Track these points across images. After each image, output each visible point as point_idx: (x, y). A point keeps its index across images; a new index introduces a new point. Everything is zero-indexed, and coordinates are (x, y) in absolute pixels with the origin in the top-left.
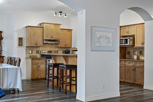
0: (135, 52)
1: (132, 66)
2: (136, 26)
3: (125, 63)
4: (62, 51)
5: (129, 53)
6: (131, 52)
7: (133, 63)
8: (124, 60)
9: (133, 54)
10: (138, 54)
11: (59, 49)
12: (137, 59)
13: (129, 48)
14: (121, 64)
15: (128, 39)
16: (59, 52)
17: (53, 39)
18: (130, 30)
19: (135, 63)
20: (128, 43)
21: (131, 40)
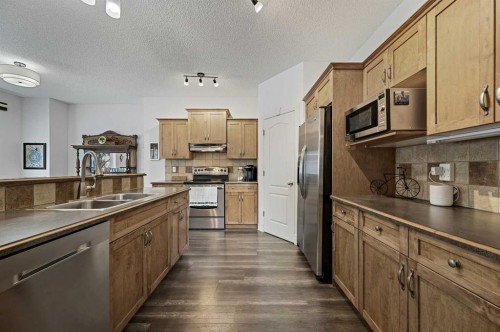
0: (436, 165)
3: (361, 220)
4: (241, 168)
8: (359, 209)
9: (425, 178)
10: (457, 179)
11: (235, 164)
12: (450, 203)
13: (409, 150)
14: (348, 223)
15: (380, 97)
16: (235, 170)
17: (209, 142)
18: (399, 59)
19: (416, 245)
20: (380, 123)
21: (397, 103)
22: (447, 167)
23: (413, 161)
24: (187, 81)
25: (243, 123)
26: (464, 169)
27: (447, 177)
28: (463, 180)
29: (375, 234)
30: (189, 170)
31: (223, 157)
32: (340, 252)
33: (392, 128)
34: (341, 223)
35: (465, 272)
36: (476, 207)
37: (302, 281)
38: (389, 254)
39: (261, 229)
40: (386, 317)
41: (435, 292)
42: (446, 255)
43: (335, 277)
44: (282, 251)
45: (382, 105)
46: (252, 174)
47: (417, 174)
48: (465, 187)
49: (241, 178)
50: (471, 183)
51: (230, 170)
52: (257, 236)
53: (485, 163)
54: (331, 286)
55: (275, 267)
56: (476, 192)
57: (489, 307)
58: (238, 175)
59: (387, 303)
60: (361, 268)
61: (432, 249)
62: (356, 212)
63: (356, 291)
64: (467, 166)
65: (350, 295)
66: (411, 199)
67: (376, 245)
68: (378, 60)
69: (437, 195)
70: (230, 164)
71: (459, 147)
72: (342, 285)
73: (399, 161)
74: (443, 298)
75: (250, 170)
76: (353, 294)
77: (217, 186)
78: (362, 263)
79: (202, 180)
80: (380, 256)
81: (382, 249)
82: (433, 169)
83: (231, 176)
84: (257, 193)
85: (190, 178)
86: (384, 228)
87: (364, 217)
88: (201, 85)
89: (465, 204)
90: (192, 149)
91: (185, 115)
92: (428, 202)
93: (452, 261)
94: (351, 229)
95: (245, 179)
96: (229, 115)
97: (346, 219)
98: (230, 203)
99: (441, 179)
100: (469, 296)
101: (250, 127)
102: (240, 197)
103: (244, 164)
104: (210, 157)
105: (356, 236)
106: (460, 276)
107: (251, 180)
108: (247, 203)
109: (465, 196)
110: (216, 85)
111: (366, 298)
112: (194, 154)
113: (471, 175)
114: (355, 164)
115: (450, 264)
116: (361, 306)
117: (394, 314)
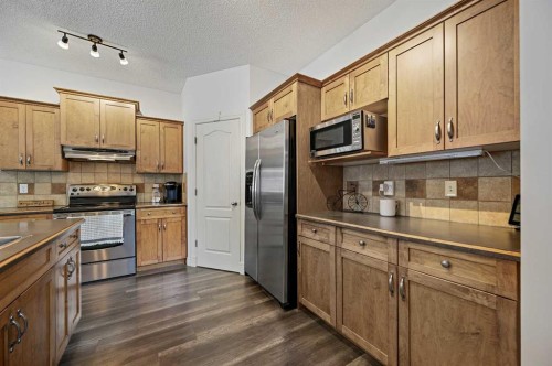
0: (382, 182)
1: (385, 268)
2: (393, 54)
3: (339, 237)
4: (157, 186)
5: (354, 188)
6: (365, 182)
7: (393, 251)
8: (337, 227)
9: (370, 193)
10: (397, 194)
11: (147, 179)
12: (394, 214)
13: (356, 169)
14: (322, 241)
15: (355, 118)
16: (147, 188)
17: (104, 146)
18: (361, 85)
19: (406, 253)
20: (354, 142)
21: (368, 126)
22: (390, 183)
23: (360, 178)
24: (65, 40)
25: (162, 124)
26: (402, 185)
27: (390, 193)
28: (401, 194)
29: (358, 249)
30: (58, 189)
31: (128, 170)
32: (309, 273)
33: (366, 148)
34: (310, 243)
35: (454, 269)
36: (411, 215)
37: (267, 315)
38: (374, 265)
39: (190, 263)
40: (370, 325)
41: (426, 291)
42: (437, 258)
43: (302, 300)
44: (229, 285)
45: (356, 125)
46: (174, 193)
47: (363, 190)
48: (402, 200)
49: (158, 199)
50: (407, 196)
51: (140, 188)
52: (186, 274)
53: (417, 181)
54: (297, 310)
55: (230, 308)
56: (411, 204)
57: (477, 293)
58: (152, 196)
59: (373, 312)
60: (339, 285)
61: (423, 254)
62: (333, 229)
63: (333, 308)
64: (403, 183)
65: (323, 315)
66: (361, 212)
67: (358, 259)
68: (338, 82)
69: (386, 207)
70: (138, 180)
71: (398, 167)
72: (312, 306)
73: (347, 179)
74: (434, 295)
75: (173, 188)
76: (329, 312)
77: (122, 213)
78: (340, 279)
79: (85, 204)
80: (364, 269)
81: (365, 262)
82: (381, 186)
83: (141, 197)
84: (185, 217)
85: (62, 201)
86: (368, 242)
87: (342, 234)
88: (95, 55)
89: (403, 213)
90: (67, 156)
91: (54, 98)
92: (379, 214)
93: (444, 262)
94: (326, 247)
95: (164, 201)
96: (137, 110)
97: (317, 237)
98: (145, 235)
99: (385, 194)
100: (459, 288)
101: (172, 132)
102: (160, 226)
103: (162, 180)
104: (102, 169)
105: (333, 253)
106: (451, 274)
107: (173, 202)
108: (172, 233)
109: (403, 208)
110: (124, 62)
111: (346, 313)
112: (70, 163)
113: (407, 190)
114: (315, 182)
115: (443, 265)
116: (340, 322)
117: (380, 320)
